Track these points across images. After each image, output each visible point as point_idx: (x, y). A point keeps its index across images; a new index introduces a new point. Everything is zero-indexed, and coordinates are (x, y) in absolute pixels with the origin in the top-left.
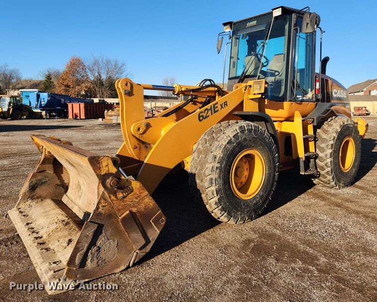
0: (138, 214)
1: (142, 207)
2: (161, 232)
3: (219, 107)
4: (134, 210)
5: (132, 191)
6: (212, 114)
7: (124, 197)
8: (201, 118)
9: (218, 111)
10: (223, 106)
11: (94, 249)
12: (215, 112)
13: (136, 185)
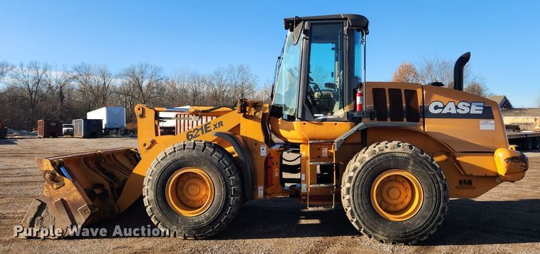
0: (68, 203)
1: (71, 198)
2: (86, 220)
3: (212, 127)
4: (65, 199)
5: (64, 185)
6: (203, 133)
7: (58, 188)
8: (190, 137)
9: (210, 130)
10: (217, 126)
11: (39, 218)
12: (207, 131)
13: (67, 181)
